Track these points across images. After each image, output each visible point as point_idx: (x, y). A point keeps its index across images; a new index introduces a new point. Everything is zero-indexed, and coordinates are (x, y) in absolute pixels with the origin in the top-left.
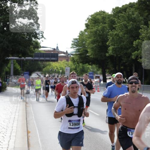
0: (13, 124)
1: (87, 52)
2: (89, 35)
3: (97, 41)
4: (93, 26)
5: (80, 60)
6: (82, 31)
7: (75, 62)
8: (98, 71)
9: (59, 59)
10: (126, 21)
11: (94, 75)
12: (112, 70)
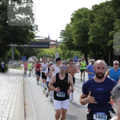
0: (13, 98)
1: (72, 40)
2: (74, 27)
3: (80, 32)
4: (77, 20)
5: (67, 47)
6: (68, 24)
7: (63, 48)
8: (81, 55)
9: (50, 46)
10: (103, 16)
11: (78, 59)
12: (93, 55)
